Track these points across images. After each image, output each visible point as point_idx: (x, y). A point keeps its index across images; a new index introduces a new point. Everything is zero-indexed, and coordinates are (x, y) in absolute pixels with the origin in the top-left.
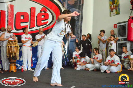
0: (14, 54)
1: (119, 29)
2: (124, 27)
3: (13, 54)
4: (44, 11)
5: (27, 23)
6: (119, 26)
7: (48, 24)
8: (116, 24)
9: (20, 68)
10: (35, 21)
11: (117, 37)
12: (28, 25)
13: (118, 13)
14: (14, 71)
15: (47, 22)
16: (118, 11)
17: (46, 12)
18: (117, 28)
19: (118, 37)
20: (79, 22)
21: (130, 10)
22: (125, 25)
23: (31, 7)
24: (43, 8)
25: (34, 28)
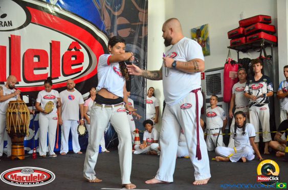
0: (21, 126)
1: (208, 80)
2: (217, 77)
3: (18, 126)
4: (75, 49)
5: (45, 69)
6: (209, 75)
7: (82, 71)
9: (31, 152)
10: (60, 65)
11: (206, 96)
12: (47, 74)
14: (20, 158)
15: (82, 68)
17: (80, 50)
18: (205, 80)
19: (208, 95)
21: (228, 47)
22: (220, 74)
23: (52, 41)
24: (73, 42)
25: (58, 78)
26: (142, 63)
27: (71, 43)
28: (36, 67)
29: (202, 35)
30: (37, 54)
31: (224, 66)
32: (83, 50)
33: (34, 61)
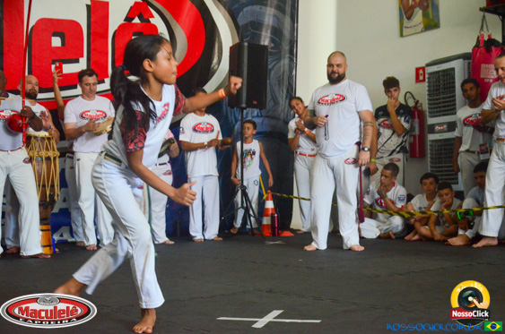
1: (432, 84)
4: (140, 17)
5: (77, 61)
6: (434, 73)
8: (424, 65)
10: (107, 54)
11: (428, 118)
13: (432, 24)
16: (431, 17)
17: (151, 19)
18: (426, 84)
20: (279, 59)
21: (481, 10)
22: (453, 70)
23: (92, 1)
24: (135, 3)
25: (103, 82)
27: (132, 4)
28: (58, 57)
30: (59, 30)
32: (156, 20)
33: (53, 45)
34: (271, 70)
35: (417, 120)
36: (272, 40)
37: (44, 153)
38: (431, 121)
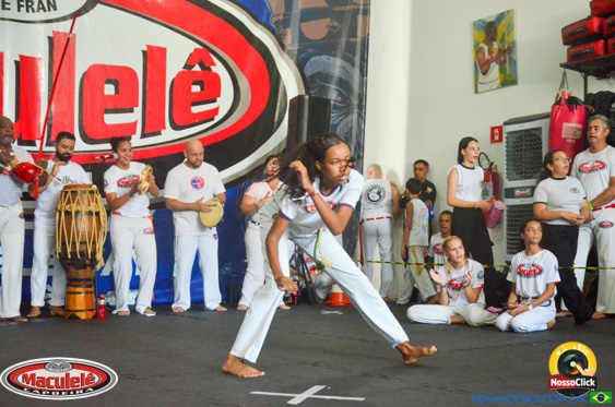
1: (511, 144)
2: (532, 137)
4: (201, 65)
5: (131, 111)
6: (514, 133)
8: (501, 124)
10: (164, 103)
11: (506, 181)
12: (136, 122)
13: (509, 80)
15: (215, 111)
16: (508, 72)
17: (212, 67)
18: (504, 144)
19: (510, 179)
21: (562, 66)
22: (540, 129)
23: (148, 46)
24: (196, 50)
25: (160, 134)
26: (356, 102)
27: (192, 51)
28: (110, 106)
29: (499, 37)
30: (112, 77)
31: (549, 110)
32: (218, 68)
33: (106, 93)
34: (337, 125)
35: (491, 183)
36: (340, 94)
37: (93, 208)
38: (508, 184)
